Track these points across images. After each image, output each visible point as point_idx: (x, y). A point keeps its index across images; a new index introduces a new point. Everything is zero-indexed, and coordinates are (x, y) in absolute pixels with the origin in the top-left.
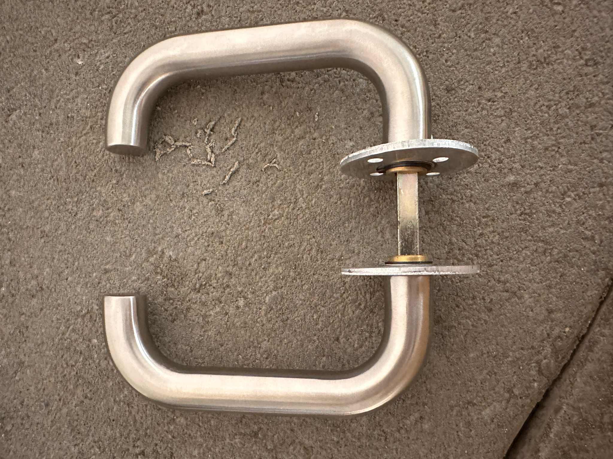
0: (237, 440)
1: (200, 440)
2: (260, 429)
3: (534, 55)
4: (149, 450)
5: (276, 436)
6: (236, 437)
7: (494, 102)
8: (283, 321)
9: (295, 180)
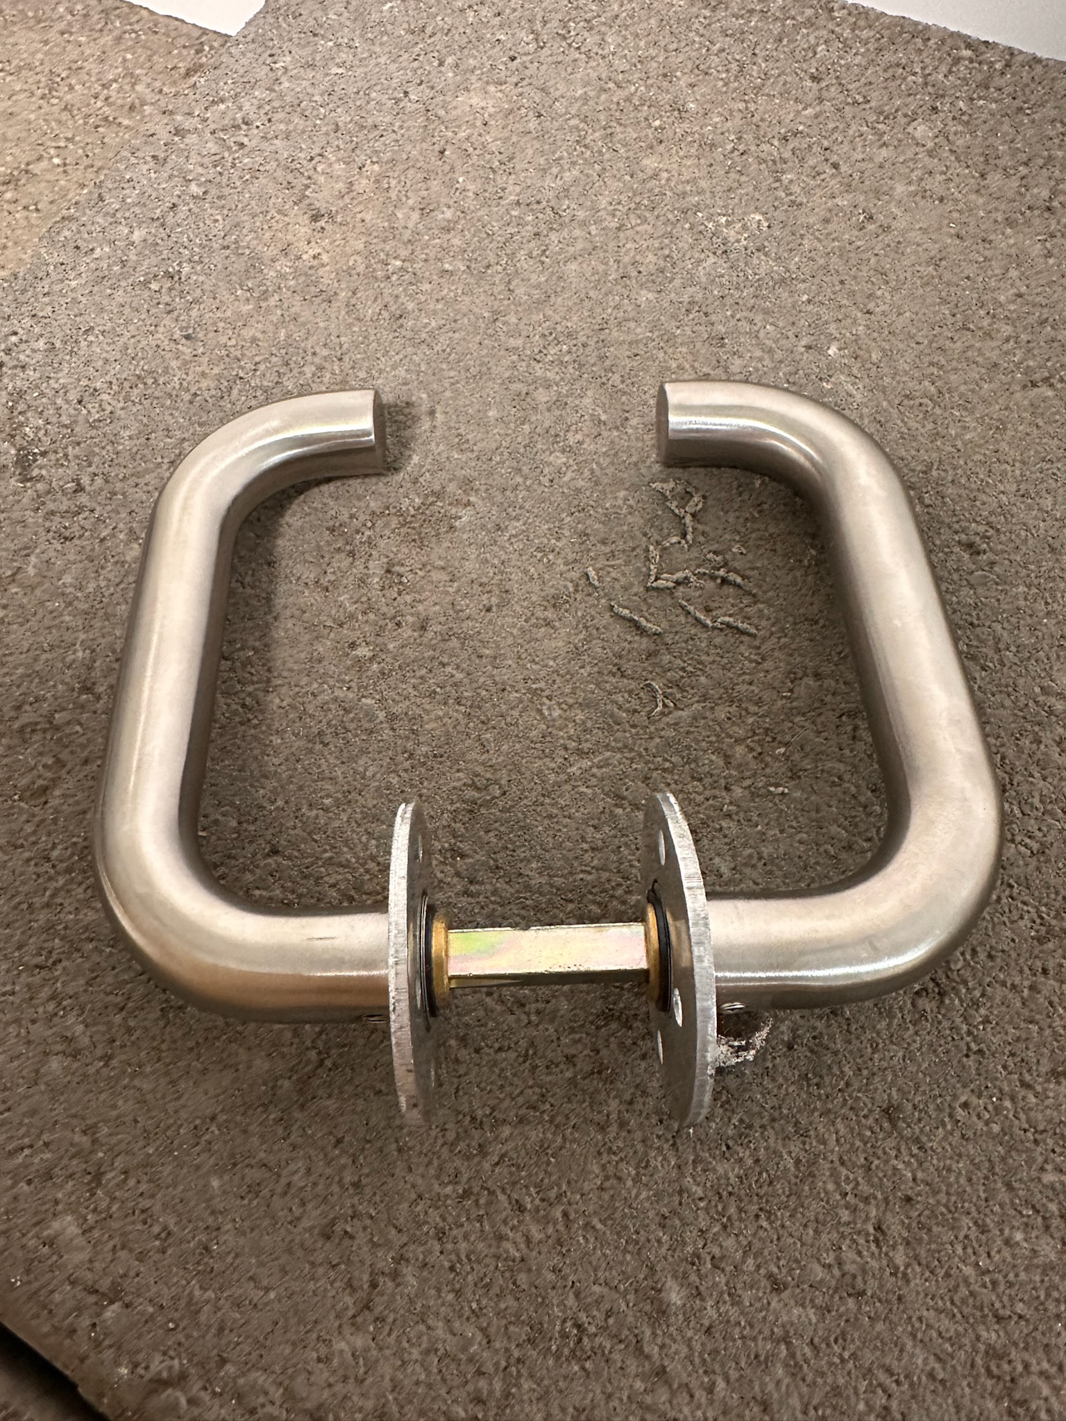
0: (80, 654)
1: (91, 587)
2: (98, 698)
3: (1027, 1366)
4: (83, 499)
5: (78, 728)
6: (88, 651)
7: (876, 1241)
8: (321, 733)
9: (632, 750)
